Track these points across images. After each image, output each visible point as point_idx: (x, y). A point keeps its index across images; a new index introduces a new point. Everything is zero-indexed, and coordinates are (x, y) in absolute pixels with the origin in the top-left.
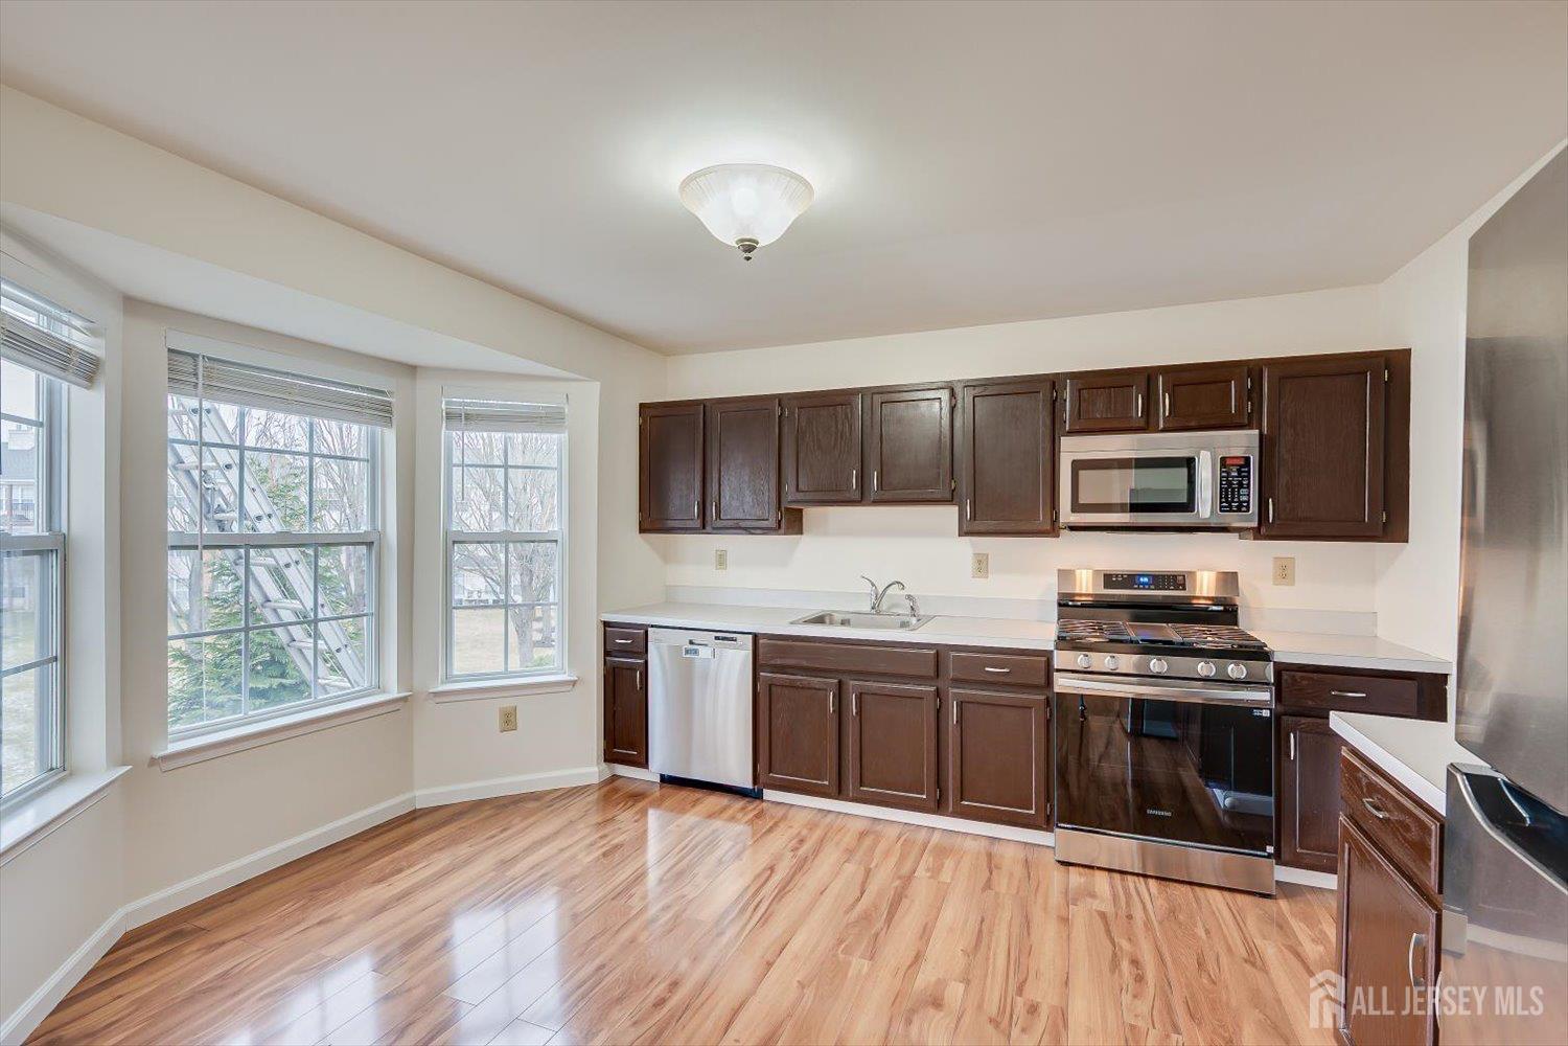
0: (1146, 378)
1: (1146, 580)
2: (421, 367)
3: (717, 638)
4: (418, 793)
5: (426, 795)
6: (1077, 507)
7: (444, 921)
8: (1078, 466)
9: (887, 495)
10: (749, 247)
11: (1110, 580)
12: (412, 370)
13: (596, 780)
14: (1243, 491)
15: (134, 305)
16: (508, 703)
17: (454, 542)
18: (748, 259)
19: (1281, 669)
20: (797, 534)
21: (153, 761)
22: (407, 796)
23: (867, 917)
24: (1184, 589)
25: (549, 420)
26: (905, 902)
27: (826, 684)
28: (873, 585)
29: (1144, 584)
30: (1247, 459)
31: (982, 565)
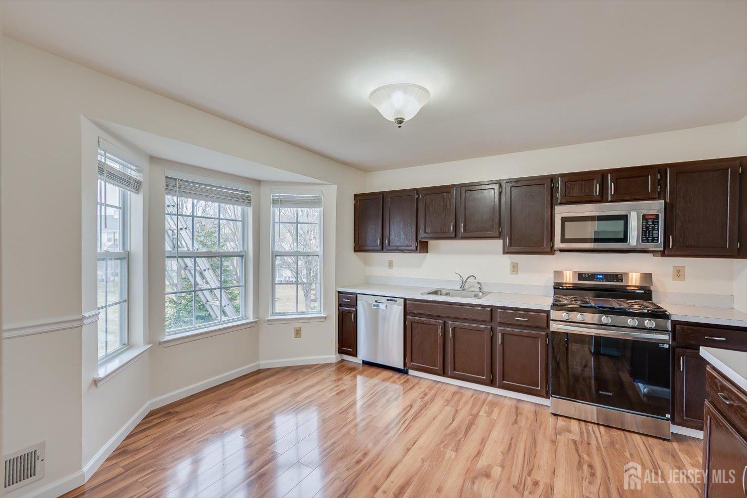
0: (602, 175)
1: (601, 276)
2: (263, 181)
3: (388, 300)
4: (261, 362)
5: (264, 363)
6: (563, 240)
7: (271, 416)
8: (564, 220)
9: (468, 235)
10: (400, 121)
11: (581, 276)
12: (258, 182)
13: (334, 361)
14: (655, 232)
15: (154, 159)
16: (298, 326)
17: (276, 256)
18: (400, 127)
19: (675, 323)
20: (425, 253)
21: (160, 343)
22: (257, 363)
23: (455, 432)
24: (622, 282)
25: (315, 202)
26: (474, 427)
27: (438, 323)
28: (461, 277)
29: (600, 279)
30: (657, 216)
31: (515, 268)
